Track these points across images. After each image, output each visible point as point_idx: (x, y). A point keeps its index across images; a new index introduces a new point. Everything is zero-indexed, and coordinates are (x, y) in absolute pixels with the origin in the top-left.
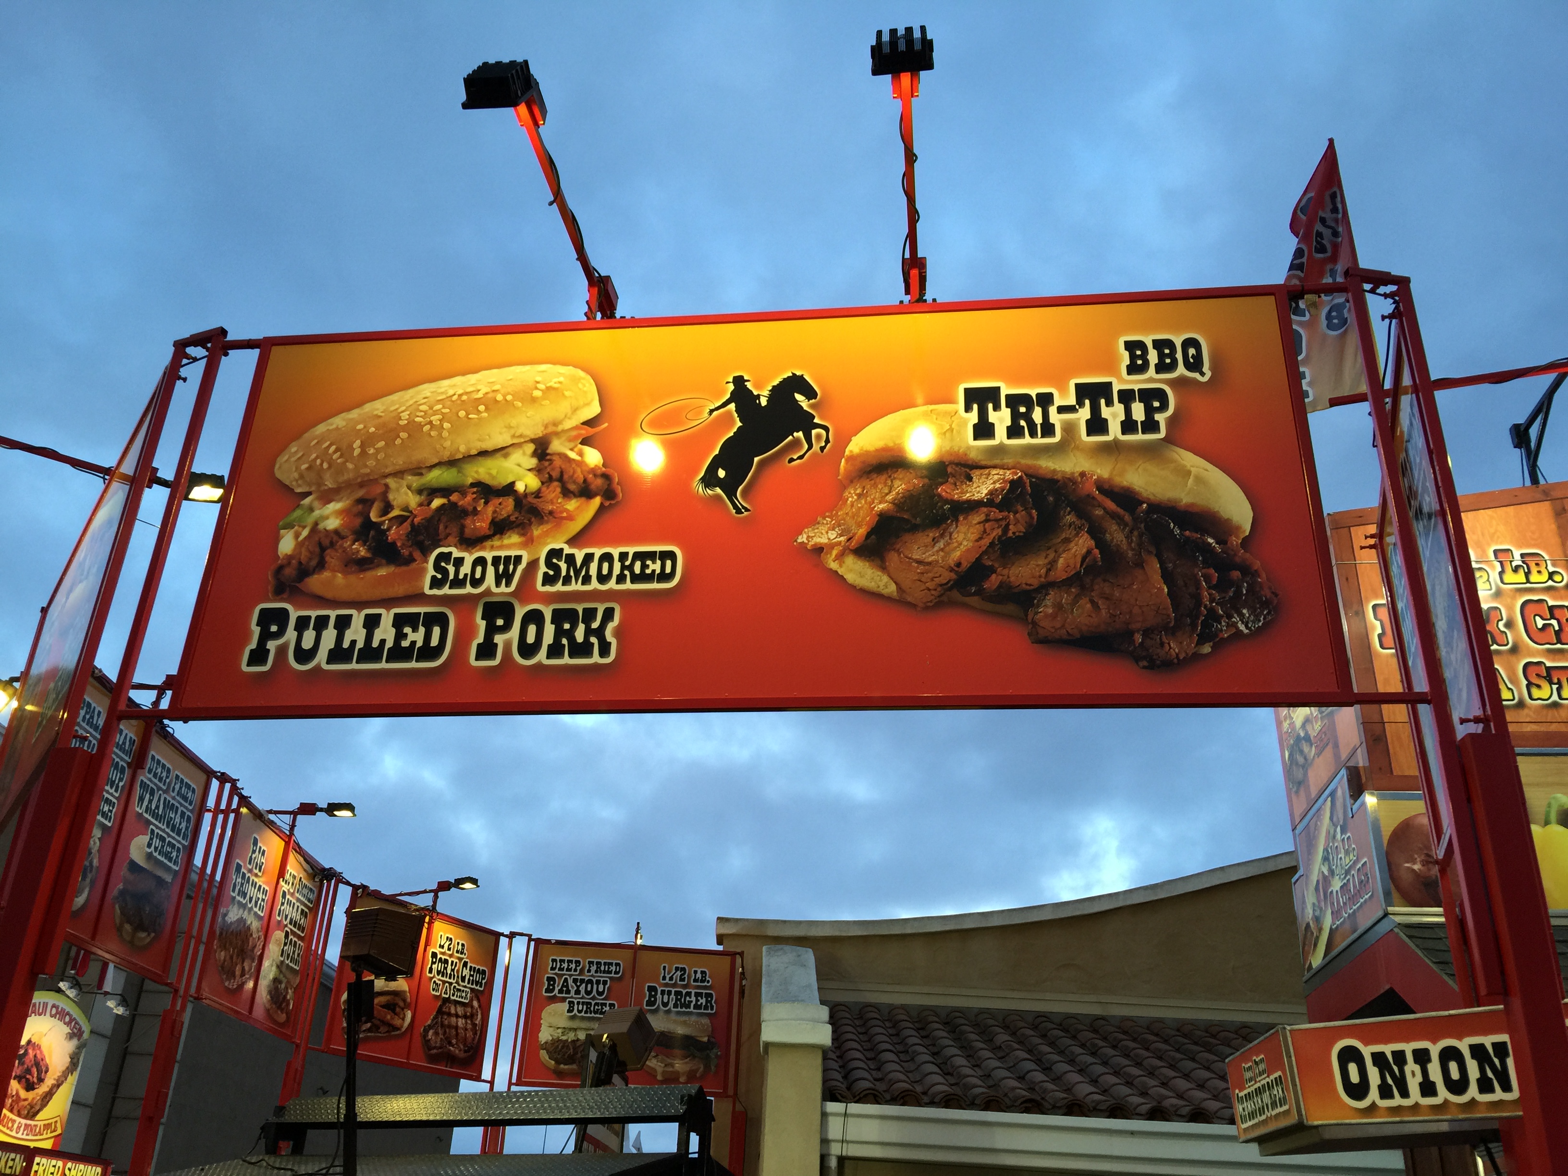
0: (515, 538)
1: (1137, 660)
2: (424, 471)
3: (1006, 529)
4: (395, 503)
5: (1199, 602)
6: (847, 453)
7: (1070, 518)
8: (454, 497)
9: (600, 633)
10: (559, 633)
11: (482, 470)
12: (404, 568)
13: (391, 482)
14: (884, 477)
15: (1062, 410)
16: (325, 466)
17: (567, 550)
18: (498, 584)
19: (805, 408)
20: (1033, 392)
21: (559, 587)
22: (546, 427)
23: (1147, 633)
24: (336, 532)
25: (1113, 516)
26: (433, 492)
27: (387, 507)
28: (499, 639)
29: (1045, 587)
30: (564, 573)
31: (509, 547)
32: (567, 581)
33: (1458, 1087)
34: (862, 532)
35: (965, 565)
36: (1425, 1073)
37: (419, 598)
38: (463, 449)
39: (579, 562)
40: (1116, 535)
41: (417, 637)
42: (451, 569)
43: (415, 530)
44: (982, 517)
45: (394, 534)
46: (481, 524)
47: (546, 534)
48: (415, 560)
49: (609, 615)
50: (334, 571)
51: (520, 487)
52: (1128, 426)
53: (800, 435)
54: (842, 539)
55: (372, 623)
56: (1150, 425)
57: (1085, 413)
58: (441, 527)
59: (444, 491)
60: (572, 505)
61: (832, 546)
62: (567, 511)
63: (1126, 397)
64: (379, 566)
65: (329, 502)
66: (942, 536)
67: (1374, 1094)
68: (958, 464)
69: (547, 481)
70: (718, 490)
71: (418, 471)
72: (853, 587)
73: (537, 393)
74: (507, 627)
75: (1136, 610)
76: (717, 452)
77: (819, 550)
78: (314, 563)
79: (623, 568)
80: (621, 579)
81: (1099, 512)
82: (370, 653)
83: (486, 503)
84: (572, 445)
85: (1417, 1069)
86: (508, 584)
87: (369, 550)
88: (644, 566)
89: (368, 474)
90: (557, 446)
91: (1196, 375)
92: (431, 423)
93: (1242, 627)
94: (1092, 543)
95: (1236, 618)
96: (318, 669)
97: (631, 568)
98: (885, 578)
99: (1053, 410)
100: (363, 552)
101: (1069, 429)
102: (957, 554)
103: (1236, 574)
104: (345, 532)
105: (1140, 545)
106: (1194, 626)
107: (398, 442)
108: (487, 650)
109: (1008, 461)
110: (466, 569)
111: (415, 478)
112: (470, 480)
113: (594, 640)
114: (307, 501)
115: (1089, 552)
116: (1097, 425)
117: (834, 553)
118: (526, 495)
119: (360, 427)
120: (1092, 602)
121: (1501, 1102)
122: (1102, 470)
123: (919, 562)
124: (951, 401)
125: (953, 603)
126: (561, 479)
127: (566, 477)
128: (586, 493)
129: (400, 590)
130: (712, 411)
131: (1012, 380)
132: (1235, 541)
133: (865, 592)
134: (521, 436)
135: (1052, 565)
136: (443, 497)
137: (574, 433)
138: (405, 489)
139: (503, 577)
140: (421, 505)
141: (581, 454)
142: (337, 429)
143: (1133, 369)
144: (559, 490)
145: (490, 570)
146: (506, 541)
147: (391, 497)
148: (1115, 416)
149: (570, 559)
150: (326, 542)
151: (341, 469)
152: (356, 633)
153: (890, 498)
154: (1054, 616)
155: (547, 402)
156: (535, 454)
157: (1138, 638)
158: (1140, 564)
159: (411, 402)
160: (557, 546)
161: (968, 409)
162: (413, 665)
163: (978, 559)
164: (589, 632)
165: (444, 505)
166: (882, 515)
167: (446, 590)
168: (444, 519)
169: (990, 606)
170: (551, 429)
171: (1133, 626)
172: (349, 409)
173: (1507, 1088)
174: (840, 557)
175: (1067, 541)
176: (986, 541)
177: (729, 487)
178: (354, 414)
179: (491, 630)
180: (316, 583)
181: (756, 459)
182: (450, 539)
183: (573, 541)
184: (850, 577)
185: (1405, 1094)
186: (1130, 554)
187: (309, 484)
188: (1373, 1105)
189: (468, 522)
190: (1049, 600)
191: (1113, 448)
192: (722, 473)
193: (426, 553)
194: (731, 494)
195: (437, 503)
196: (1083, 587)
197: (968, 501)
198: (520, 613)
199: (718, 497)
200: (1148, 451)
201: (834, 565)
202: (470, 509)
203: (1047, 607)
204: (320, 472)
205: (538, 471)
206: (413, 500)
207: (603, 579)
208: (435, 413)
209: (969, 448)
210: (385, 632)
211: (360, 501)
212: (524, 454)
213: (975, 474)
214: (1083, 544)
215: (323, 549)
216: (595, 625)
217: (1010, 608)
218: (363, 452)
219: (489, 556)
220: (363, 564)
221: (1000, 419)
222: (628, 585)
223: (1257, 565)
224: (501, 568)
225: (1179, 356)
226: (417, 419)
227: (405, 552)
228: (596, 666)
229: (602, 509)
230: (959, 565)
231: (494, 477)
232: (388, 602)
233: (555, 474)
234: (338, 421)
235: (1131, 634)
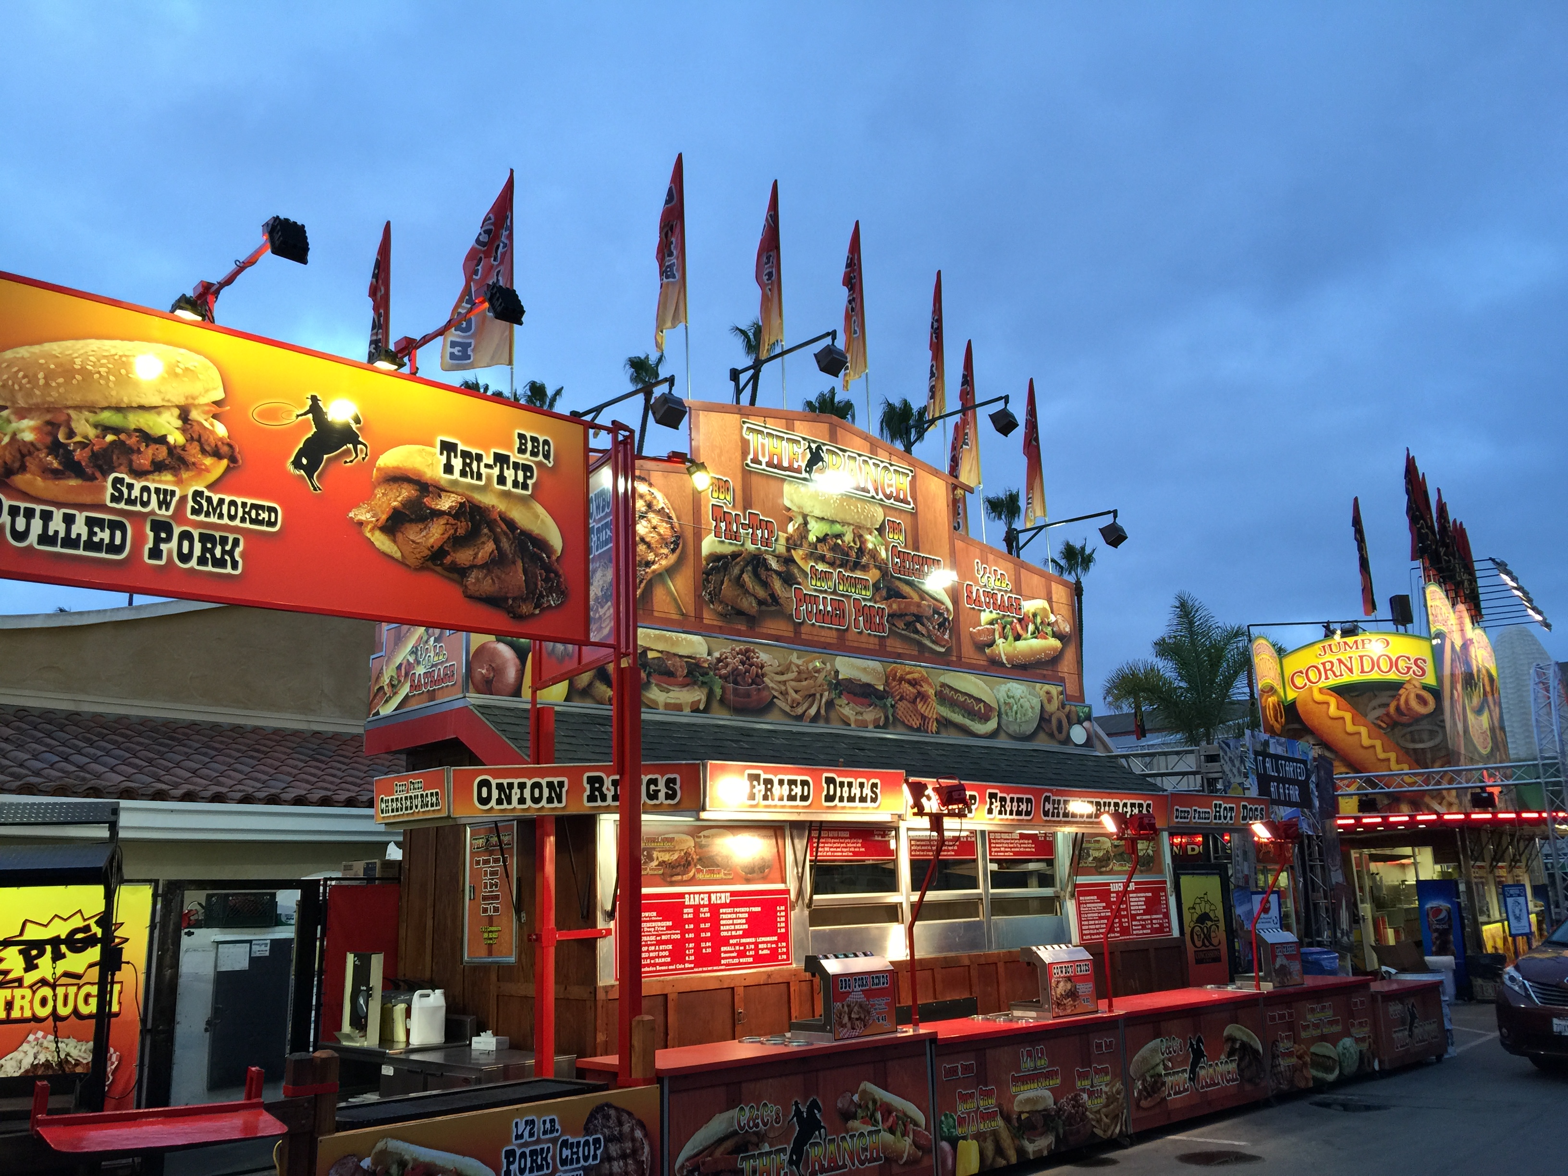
0: (168, 477)
1: (509, 613)
2: (97, 411)
3: (456, 531)
4: (76, 431)
5: (536, 585)
6: (377, 465)
7: (486, 531)
8: (123, 437)
9: (231, 553)
10: (204, 549)
11: (141, 420)
12: (88, 483)
13: (72, 413)
14: (397, 485)
15: (487, 466)
16: (16, 387)
17: (207, 493)
18: (160, 508)
19: (354, 429)
20: (474, 451)
21: (202, 518)
22: (187, 398)
23: (514, 599)
24: (32, 443)
25: (505, 534)
26: (107, 429)
27: (71, 434)
28: (163, 546)
29: (473, 567)
30: (205, 509)
31: (166, 482)
32: (207, 514)
33: (536, 801)
34: (384, 517)
35: (436, 548)
36: (522, 793)
37: (103, 507)
38: (126, 400)
39: (215, 503)
40: (505, 544)
41: (104, 535)
42: (125, 491)
43: (94, 456)
44: (445, 521)
45: (79, 455)
46: (144, 461)
47: (191, 478)
48: (96, 479)
49: (236, 542)
50: (33, 474)
51: (171, 440)
52: (516, 484)
53: (350, 446)
54: (374, 519)
55: (69, 520)
56: (525, 486)
57: (496, 471)
58: (115, 457)
59: (116, 431)
60: (208, 461)
61: (368, 523)
62: (204, 464)
63: (516, 466)
64: (69, 477)
65: (23, 418)
66: (425, 528)
67: (493, 803)
68: (435, 486)
69: (190, 439)
70: (302, 472)
71: (93, 409)
72: (378, 550)
73: (178, 371)
74: (169, 539)
75: (510, 587)
76: (301, 445)
77: (361, 524)
78: (17, 465)
79: (244, 512)
80: (243, 520)
81: (499, 530)
82: (70, 542)
83: (147, 446)
84: (206, 417)
85: (519, 791)
86: (167, 509)
87: (60, 463)
88: (258, 514)
89: (52, 403)
90: (195, 415)
91: (546, 462)
92: (99, 373)
93: (552, 603)
94: (494, 546)
95: (550, 598)
96: (30, 547)
97: (249, 513)
98: (396, 548)
99: (482, 465)
100: (55, 464)
101: (489, 478)
102: (432, 541)
103: (552, 575)
104: (39, 445)
105: (515, 551)
106: (533, 598)
107: (74, 382)
108: (155, 553)
109: (459, 490)
110: (136, 493)
111: (91, 414)
112: (133, 427)
113: (227, 557)
114: (5, 413)
115: (493, 551)
116: (502, 480)
117: (369, 527)
118: (175, 447)
119: (42, 361)
120: (492, 579)
121: (556, 808)
122: (501, 506)
123: (413, 541)
124: (432, 445)
125: (428, 569)
126: (199, 440)
127: (203, 440)
128: (217, 454)
129: (88, 499)
130: (298, 416)
131: (466, 442)
132: (554, 558)
133: (385, 554)
134: (168, 401)
135: (476, 554)
136: (114, 434)
137: (207, 408)
138: (83, 422)
139: (164, 503)
140: (97, 437)
141: (212, 425)
142: (23, 358)
143: (522, 451)
144: (198, 448)
145: (154, 497)
146: (163, 478)
147: (73, 425)
148: (510, 475)
149: (209, 500)
150: (25, 451)
151: (29, 394)
152: (57, 525)
153: (399, 499)
154: (474, 584)
155: (185, 379)
156: (180, 417)
157: (510, 602)
158: (514, 563)
159: (82, 352)
160: (200, 489)
161: (441, 453)
162: (103, 555)
163: (442, 546)
164: (224, 552)
165: (115, 441)
166: (395, 509)
167: (122, 506)
168: (116, 452)
169: (446, 573)
170: (190, 401)
171: (509, 595)
172: (32, 344)
173: (560, 801)
174: (372, 530)
175: (483, 543)
176: (446, 536)
177: (310, 470)
178: (36, 349)
179: (158, 540)
180: (20, 480)
181: (325, 457)
182: (122, 468)
183: (210, 487)
184: (377, 544)
185: (509, 803)
186: (511, 556)
187: (4, 399)
188: (492, 808)
189: (134, 457)
190: (473, 575)
191: (507, 494)
192: (304, 461)
193: (105, 474)
194: (311, 477)
195: (110, 438)
196: (488, 570)
197: (439, 510)
198: (177, 531)
199: (302, 476)
200: (522, 499)
201: (368, 535)
202: (136, 448)
203: (471, 579)
204: (12, 391)
205: (183, 430)
206: (92, 433)
207: (232, 518)
208: (102, 366)
209: (441, 478)
210: (80, 528)
211: (49, 423)
212: (172, 415)
213: (443, 494)
214: (490, 546)
215: (23, 456)
216: (228, 548)
217: (455, 576)
218: (47, 384)
219: (152, 486)
220: (56, 474)
221: (457, 463)
222: (247, 525)
223: (561, 572)
224: (162, 497)
225: (541, 448)
226: (89, 367)
227: (89, 471)
228: (229, 576)
229: (228, 469)
230: (432, 547)
231: (151, 428)
232: (81, 507)
233: (195, 436)
234: (24, 352)
235: (508, 598)
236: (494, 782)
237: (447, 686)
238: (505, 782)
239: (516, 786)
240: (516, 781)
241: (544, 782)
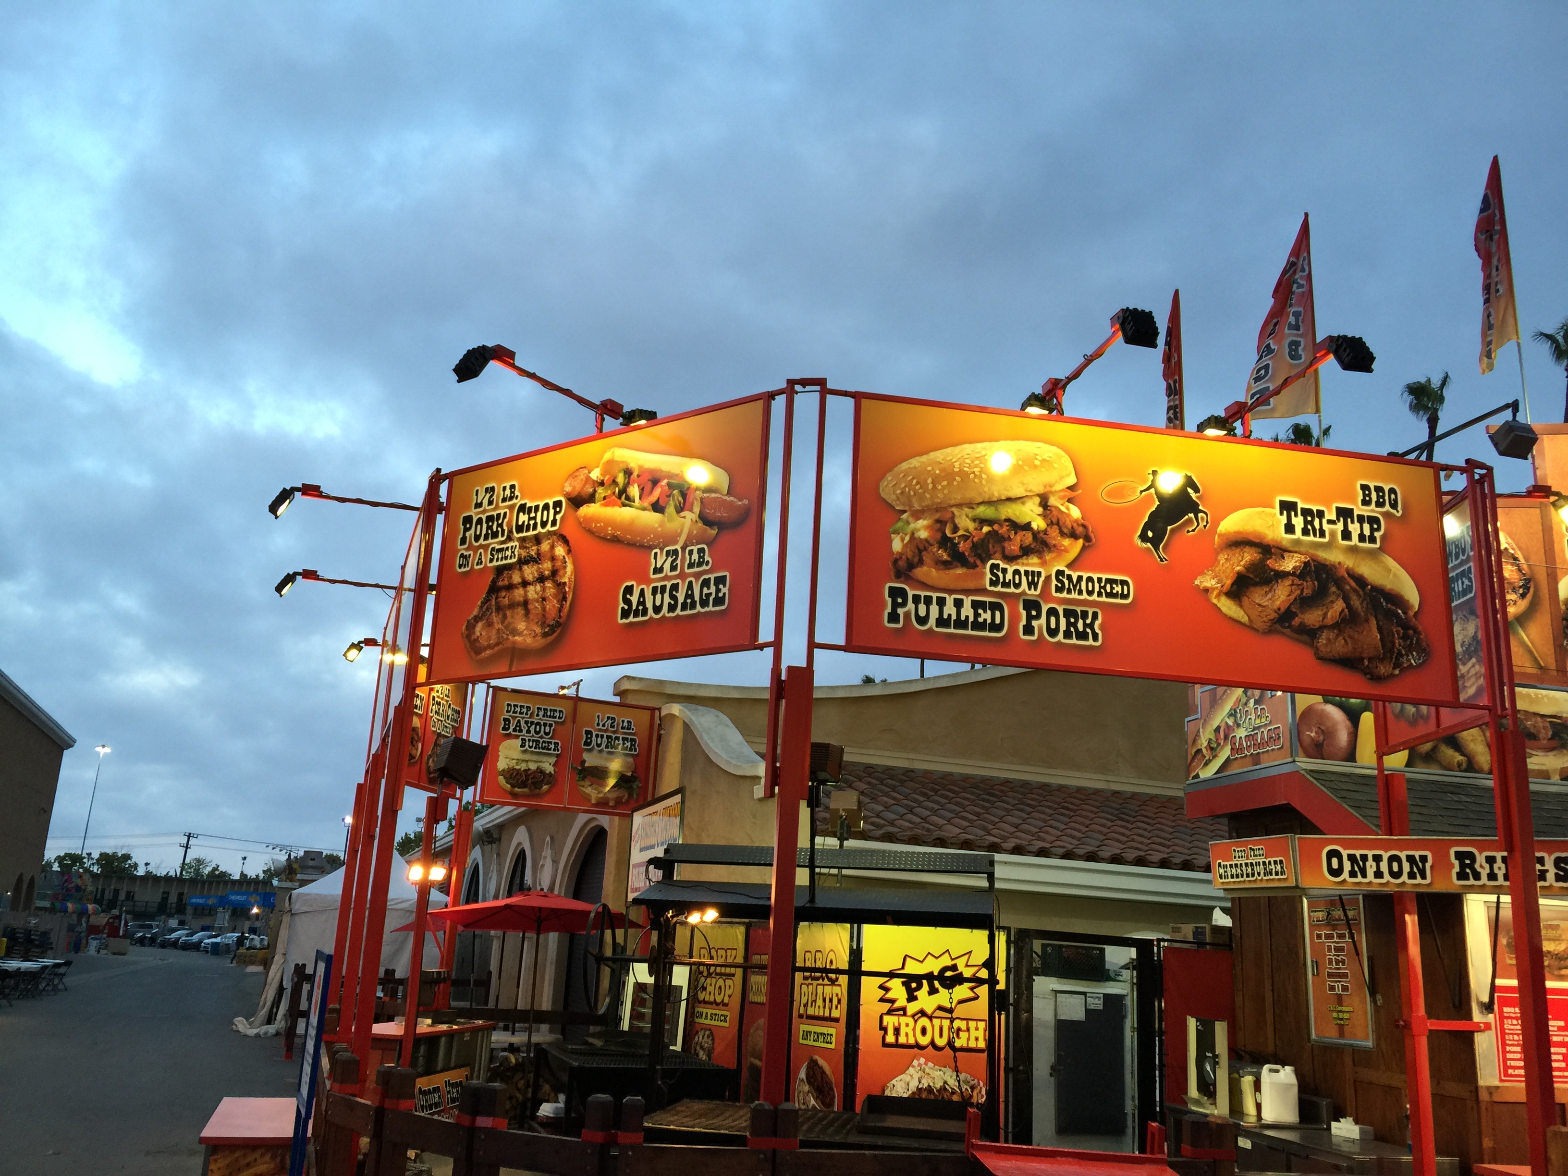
0: (1034, 560)
1: (1365, 674)
2: (974, 506)
3: (1302, 591)
4: (959, 526)
5: (1393, 643)
6: (1218, 531)
7: (1334, 589)
8: (996, 527)
9: (1091, 626)
10: (1069, 624)
11: (1009, 511)
12: (971, 571)
13: (954, 509)
14: (1239, 550)
15: (1330, 522)
16: (912, 493)
17: (1067, 572)
18: (1030, 589)
19: (1194, 498)
20: (1315, 508)
21: (1064, 595)
22: (1045, 487)
23: (1370, 659)
24: (926, 540)
25: (1354, 590)
26: (983, 522)
27: (955, 529)
28: (1034, 623)
29: (1322, 628)
30: (1067, 586)
31: (1033, 565)
32: (1069, 592)
33: (1396, 875)
34: (1229, 582)
35: (1283, 610)
36: (1378, 867)
37: (983, 591)
38: (996, 494)
39: (1075, 581)
40: (1356, 602)
41: (986, 616)
42: (1001, 575)
43: (975, 546)
44: (1290, 582)
45: (963, 547)
46: (1013, 547)
47: (1053, 559)
48: (977, 566)
49: (1095, 616)
50: (929, 567)
51: (1034, 526)
52: (1362, 538)
53: (1192, 515)
54: (1219, 585)
55: (958, 604)
56: (1372, 540)
57: (1340, 526)
58: (991, 546)
59: (990, 522)
60: (1066, 542)
61: (1214, 589)
62: (1063, 545)
63: (1361, 519)
64: (956, 567)
65: (919, 519)
66: (1270, 591)
67: (1345, 875)
68: (1277, 548)
69: (1050, 524)
70: (1149, 545)
71: (971, 505)
72: (1226, 615)
73: (1037, 463)
74: (1038, 617)
75: (1365, 647)
76: (1146, 520)
77: (1207, 590)
78: (916, 560)
79: (1100, 587)
80: (1100, 594)
81: (1348, 587)
82: (961, 624)
83: (1016, 533)
84: (1062, 502)
85: (1374, 864)
86: (1035, 589)
87: (949, 555)
88: (1112, 588)
89: (940, 503)
90: (1053, 501)
91: (1394, 511)
92: (974, 473)
93: (1413, 662)
94: (1344, 605)
95: (1410, 657)
96: (930, 630)
97: (1104, 587)
98: (1242, 613)
99: (1324, 521)
100: (945, 557)
101: (1333, 534)
102: (1278, 603)
103: (1411, 632)
104: (932, 541)
105: (1367, 609)
106: (1392, 660)
107: (955, 483)
108: (1029, 630)
109: (1303, 549)
110: (1009, 576)
111: (970, 510)
112: (1004, 517)
113: (1088, 630)
114: (904, 516)
115: (1343, 610)
116: (1346, 535)
117: (1215, 593)
118: (1038, 532)
119: (929, 468)
120: (1344, 639)
121: (1419, 884)
122: (1349, 562)
123: (1259, 605)
124: (1272, 507)
125: (1276, 632)
126: (1058, 524)
127: (1061, 523)
128: (1074, 535)
129: (971, 585)
130: (1141, 492)
131: (1305, 500)
132: (1411, 613)
133: (1231, 619)
134: (1030, 491)
135: (1325, 614)
136: (989, 525)
137: (1062, 494)
138: (964, 517)
139: (1032, 584)
140: (976, 529)
141: (1068, 509)
142: (915, 467)
143: (1366, 503)
144: (1058, 531)
145: (1024, 578)
146: (1030, 561)
147: (957, 521)
148: (1355, 529)
149: (1069, 578)
150: (921, 547)
151: (922, 498)
152: (950, 609)
153: (1242, 563)
154: (1326, 645)
155: (1043, 470)
156: (1041, 504)
157: (1366, 662)
158: (1367, 620)
159: (959, 456)
160: (1062, 568)
161: (1281, 514)
162: (987, 634)
163: (1289, 607)
164: (1085, 625)
165: (990, 531)
166: (1239, 574)
167: (999, 589)
168: (991, 541)
169: (1295, 635)
170: (1048, 489)
171: (1364, 655)
172: (921, 454)
173: (1424, 877)
174: (1218, 596)
175: (1332, 602)
176: (1292, 597)
177: (1156, 545)
178: (924, 458)
179: (1030, 618)
180: (920, 572)
181: (1169, 528)
182: (997, 555)
183: (1070, 566)
184: (1224, 609)
185: (1364, 875)
186: (1362, 614)
187: (903, 504)
188: (1344, 881)
189: (1006, 544)
190: (1324, 635)
191: (1353, 550)
192: (1150, 534)
193: (984, 562)
194: (1157, 548)
195: (986, 529)
196: (1340, 630)
197: (1283, 572)
198: (1045, 608)
199: (1149, 549)
200: (1371, 553)
201: (1215, 601)
202: (1006, 536)
203: (1322, 641)
204: (909, 497)
205: (1044, 516)
206: (971, 526)
207: (1090, 593)
208: (976, 466)
209: (1283, 538)
210: (967, 611)
211: (938, 521)
212: (1034, 503)
213: (1286, 555)
214: (1339, 605)
215: (920, 551)
216: (1088, 621)
217: (1305, 638)
218: (934, 487)
219: (1022, 570)
220: (946, 565)
221: (1298, 522)
222: (1104, 599)
223: (1420, 628)
224: (1030, 578)
225: (1387, 498)
226: (965, 469)
227: (971, 560)
228: (1091, 647)
229: (1084, 548)
230: (1279, 609)
231: (1018, 517)
232: (967, 592)
233: (1055, 521)
234: (915, 462)
235: (1362, 659)
236: (1345, 853)
237: (1273, 750)
238: (1358, 853)
239: (1370, 858)
240: (1370, 853)
241: (1403, 855)
